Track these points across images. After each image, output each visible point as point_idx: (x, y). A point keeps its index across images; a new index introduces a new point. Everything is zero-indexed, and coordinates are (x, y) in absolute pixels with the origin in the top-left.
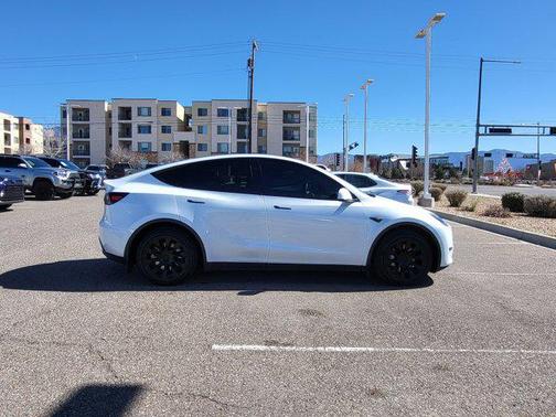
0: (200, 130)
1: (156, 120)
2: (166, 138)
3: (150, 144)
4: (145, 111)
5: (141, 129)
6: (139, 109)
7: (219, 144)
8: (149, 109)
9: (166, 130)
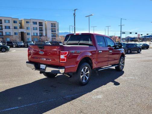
0: (27, 28)
1: (11, 25)
2: (16, 31)
3: (10, 32)
4: (7, 21)
5: (6, 27)
6: (5, 20)
7: (34, 33)
8: (9, 21)
9: (15, 28)
